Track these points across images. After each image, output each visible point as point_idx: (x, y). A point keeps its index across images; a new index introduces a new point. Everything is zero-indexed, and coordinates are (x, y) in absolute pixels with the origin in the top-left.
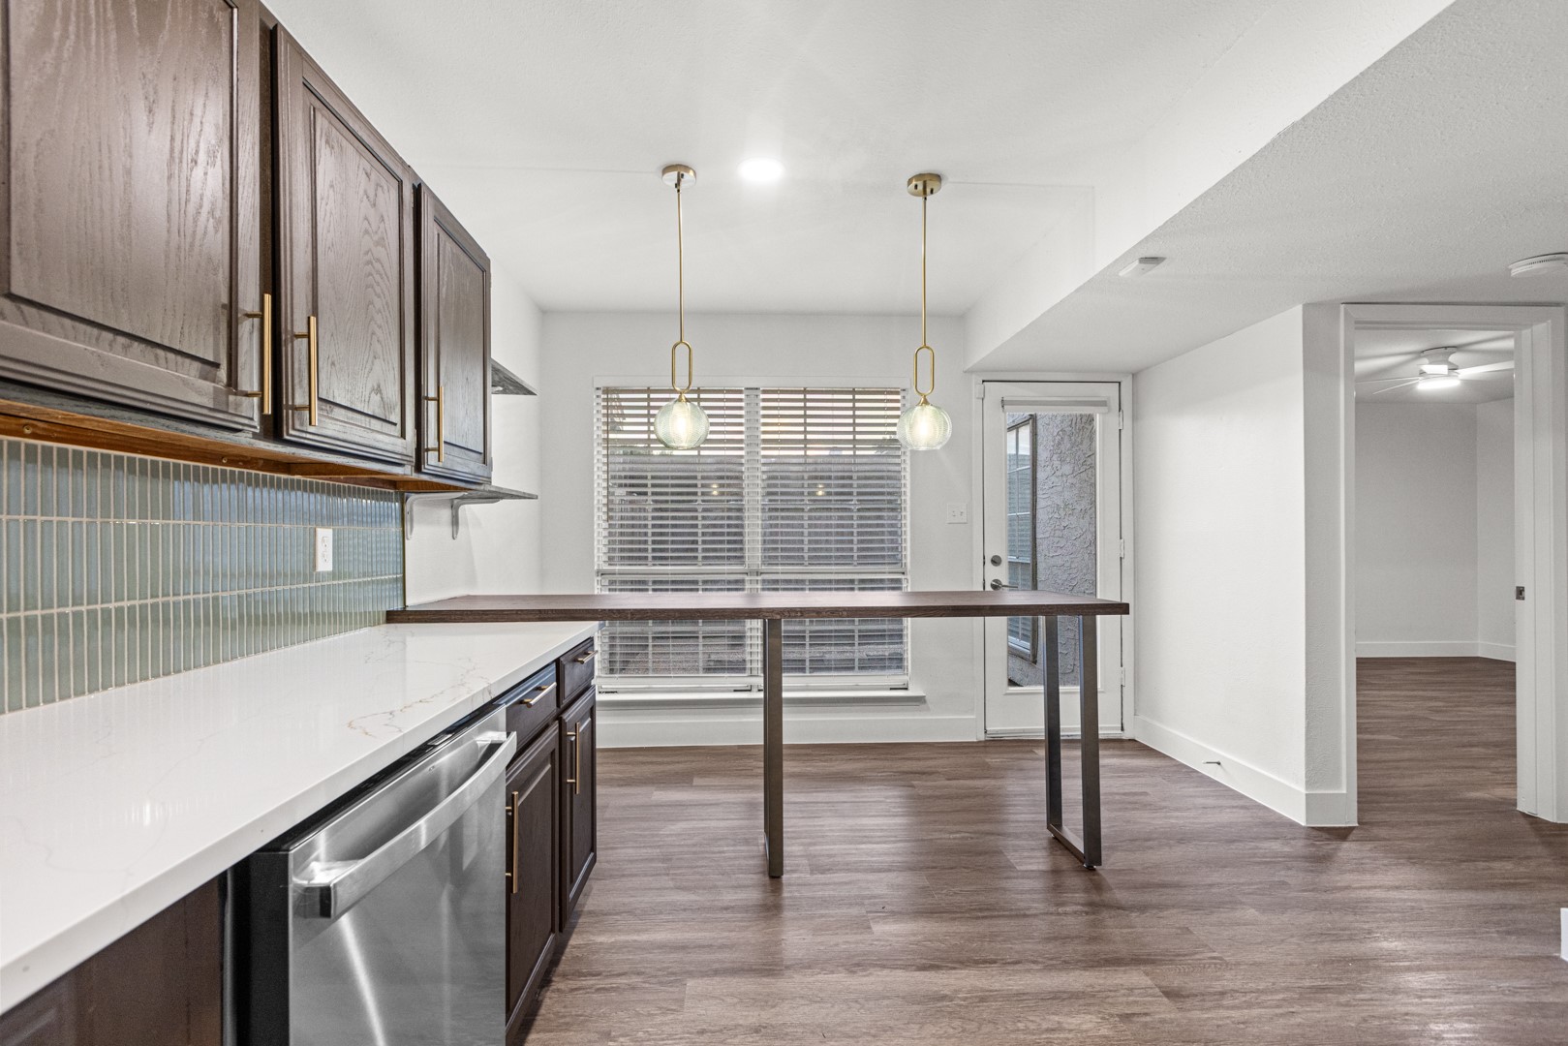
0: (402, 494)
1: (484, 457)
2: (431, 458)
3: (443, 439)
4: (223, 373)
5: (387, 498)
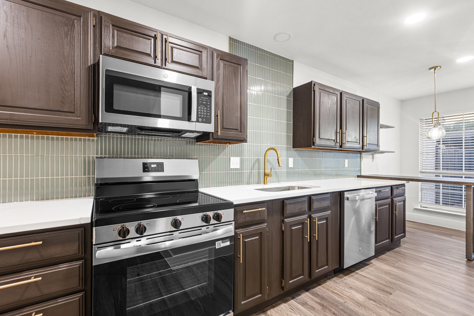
0: (361, 153)
1: (378, 145)
2: (365, 147)
3: (367, 143)
4: (336, 141)
5: (358, 153)
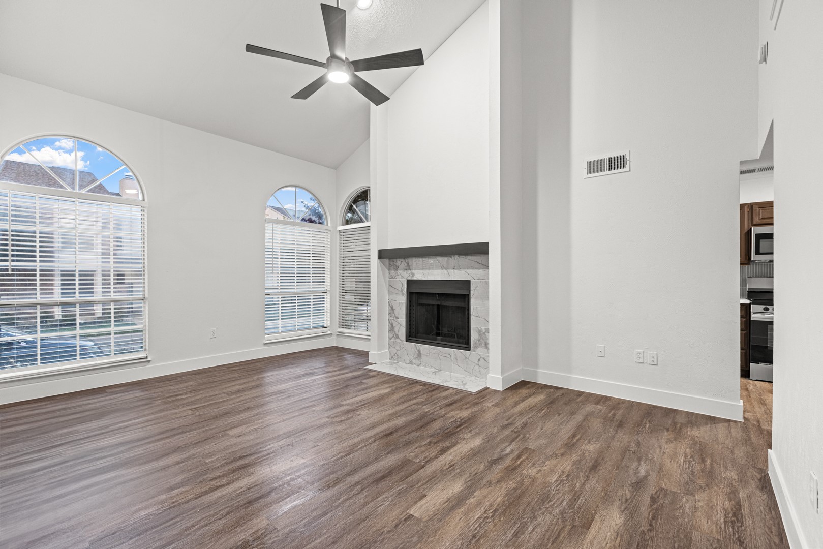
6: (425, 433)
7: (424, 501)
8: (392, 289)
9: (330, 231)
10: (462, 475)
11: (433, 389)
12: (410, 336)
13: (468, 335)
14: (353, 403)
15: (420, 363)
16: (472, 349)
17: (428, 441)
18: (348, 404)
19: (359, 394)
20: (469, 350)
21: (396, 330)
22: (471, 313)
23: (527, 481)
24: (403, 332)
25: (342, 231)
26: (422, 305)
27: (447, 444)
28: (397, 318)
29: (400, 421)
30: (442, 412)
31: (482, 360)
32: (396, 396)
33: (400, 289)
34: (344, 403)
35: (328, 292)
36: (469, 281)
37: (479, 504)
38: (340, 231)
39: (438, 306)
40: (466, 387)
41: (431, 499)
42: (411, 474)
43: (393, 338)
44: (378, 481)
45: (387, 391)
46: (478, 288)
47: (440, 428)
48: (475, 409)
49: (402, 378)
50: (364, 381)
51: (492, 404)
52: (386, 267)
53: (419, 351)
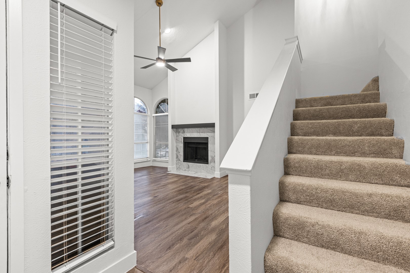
6: (192, 190)
7: (193, 204)
8: (177, 141)
9: (149, 116)
10: (204, 199)
11: (194, 178)
12: (185, 160)
13: (208, 158)
14: (165, 183)
15: (189, 170)
16: (209, 164)
17: (193, 191)
18: (163, 184)
19: (167, 180)
20: (208, 164)
21: (179, 157)
22: (209, 150)
23: (224, 199)
24: (182, 158)
25: (155, 117)
26: (190, 147)
27: (200, 192)
28: (179, 152)
29: (183, 187)
30: (198, 184)
31: (213, 167)
32: (181, 181)
33: (180, 141)
34: (161, 183)
35: (148, 143)
36: (208, 138)
37: (209, 204)
38: (153, 117)
39: (196, 147)
40: (207, 177)
41: (195, 204)
42: (188, 199)
43: (178, 161)
44: (178, 201)
45: (177, 179)
46: (211, 140)
47: (197, 188)
48: (210, 183)
49: (182, 175)
50: (167, 177)
51: (216, 182)
52: (175, 132)
53: (189, 166)
